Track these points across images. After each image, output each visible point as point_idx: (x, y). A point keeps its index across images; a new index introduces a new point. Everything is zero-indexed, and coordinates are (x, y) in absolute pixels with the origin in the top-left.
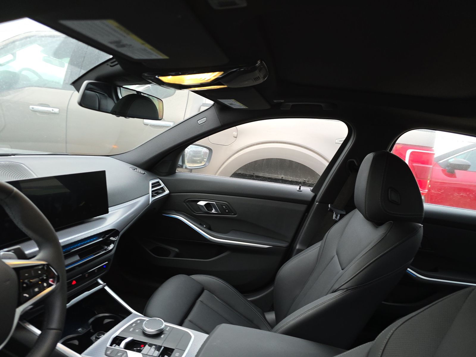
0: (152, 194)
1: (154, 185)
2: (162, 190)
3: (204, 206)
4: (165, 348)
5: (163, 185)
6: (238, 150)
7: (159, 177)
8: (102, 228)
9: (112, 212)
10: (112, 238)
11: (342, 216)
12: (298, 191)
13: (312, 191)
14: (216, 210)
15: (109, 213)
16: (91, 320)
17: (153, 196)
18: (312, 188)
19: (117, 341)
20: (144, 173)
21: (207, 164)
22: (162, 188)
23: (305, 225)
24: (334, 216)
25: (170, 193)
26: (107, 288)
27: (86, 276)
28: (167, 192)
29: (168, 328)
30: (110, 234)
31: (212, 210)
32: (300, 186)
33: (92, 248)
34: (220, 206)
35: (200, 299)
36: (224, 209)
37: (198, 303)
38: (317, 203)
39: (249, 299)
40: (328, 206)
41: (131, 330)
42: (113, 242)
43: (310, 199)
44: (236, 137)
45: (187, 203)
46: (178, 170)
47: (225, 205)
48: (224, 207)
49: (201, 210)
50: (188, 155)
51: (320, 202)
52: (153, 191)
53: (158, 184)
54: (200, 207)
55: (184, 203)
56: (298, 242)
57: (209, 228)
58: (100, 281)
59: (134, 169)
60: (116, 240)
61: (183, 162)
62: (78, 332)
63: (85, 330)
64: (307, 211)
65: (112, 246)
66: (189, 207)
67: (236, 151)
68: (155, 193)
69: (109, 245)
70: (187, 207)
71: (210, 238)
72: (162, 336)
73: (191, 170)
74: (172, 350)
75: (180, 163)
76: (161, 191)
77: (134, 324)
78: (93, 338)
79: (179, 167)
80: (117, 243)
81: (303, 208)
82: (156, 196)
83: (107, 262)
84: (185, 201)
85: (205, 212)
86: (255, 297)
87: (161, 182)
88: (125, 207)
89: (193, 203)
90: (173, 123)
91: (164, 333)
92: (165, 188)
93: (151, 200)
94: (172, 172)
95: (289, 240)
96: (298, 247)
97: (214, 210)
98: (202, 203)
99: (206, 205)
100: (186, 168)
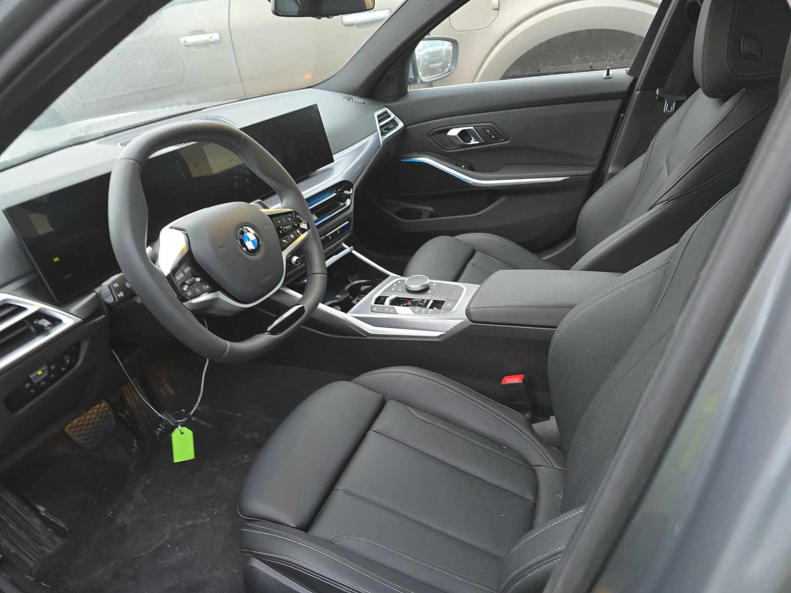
0: (381, 131)
1: (381, 118)
2: (393, 124)
3: (458, 136)
4: (434, 301)
5: (393, 116)
6: (503, 34)
7: (385, 105)
8: (332, 179)
9: (338, 160)
10: (346, 192)
11: (679, 104)
12: (605, 78)
13: (630, 73)
14: (477, 139)
15: (335, 162)
16: (347, 287)
17: (383, 134)
18: (628, 69)
19: (380, 300)
20: (364, 103)
21: (453, 68)
22: (393, 120)
23: (621, 133)
24: (666, 105)
25: (405, 126)
26: (354, 252)
27: (330, 239)
28: (401, 125)
29: (435, 284)
30: (342, 187)
31: (471, 139)
32: (608, 70)
33: (327, 206)
34: (482, 132)
35: (471, 262)
36: (489, 135)
37: (469, 265)
38: (638, 92)
39: (543, 258)
40: (656, 92)
41: (393, 290)
42: (348, 196)
43: (625, 88)
44: (498, 9)
45: (433, 137)
46: (411, 89)
47: (491, 128)
48: (488, 131)
49: (455, 144)
50: (421, 61)
51: (643, 89)
52: (381, 127)
53: (385, 115)
54: (452, 139)
55: (429, 138)
56: (610, 162)
57: (471, 168)
58: (345, 245)
59: (349, 99)
60: (352, 194)
61: (416, 73)
62: (337, 299)
63: (344, 296)
64: (623, 109)
65: (348, 202)
66: (437, 143)
67: (501, 35)
68: (385, 129)
69: (344, 201)
70: (433, 142)
71: (473, 182)
72: (429, 291)
73: (431, 84)
74: (443, 302)
75: (411, 76)
76: (392, 126)
77: (395, 285)
78: (354, 301)
79: (411, 83)
80: (353, 197)
81: (615, 105)
82: (387, 133)
83: (347, 222)
84: (429, 133)
85: (462, 146)
86: (551, 254)
87: (389, 112)
88: (351, 152)
89: (441, 135)
90: (388, 10)
91: (430, 288)
92: (398, 120)
93: (382, 140)
94: (402, 93)
95: (597, 163)
96: (610, 171)
97: (473, 139)
98: (454, 132)
99: (460, 134)
100: (422, 82)
